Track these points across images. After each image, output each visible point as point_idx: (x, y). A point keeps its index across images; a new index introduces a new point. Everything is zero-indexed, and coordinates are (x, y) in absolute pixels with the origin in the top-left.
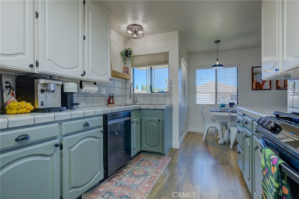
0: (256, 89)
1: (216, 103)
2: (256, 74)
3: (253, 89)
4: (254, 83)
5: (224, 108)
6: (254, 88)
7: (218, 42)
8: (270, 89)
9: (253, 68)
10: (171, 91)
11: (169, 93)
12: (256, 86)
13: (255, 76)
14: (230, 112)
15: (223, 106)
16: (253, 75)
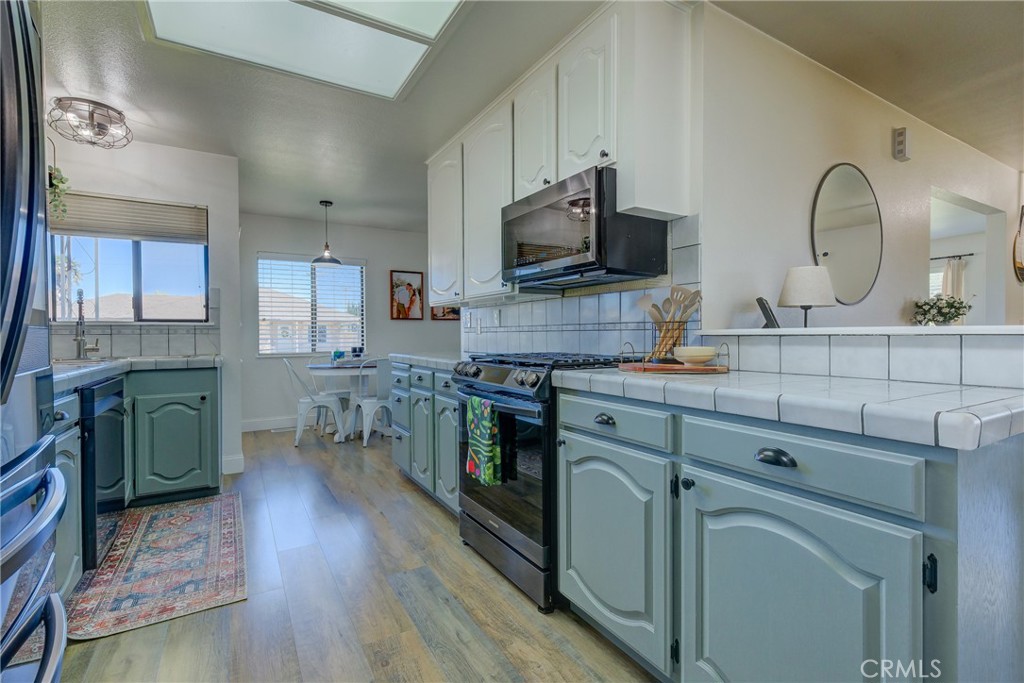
0: (398, 318)
1: (314, 350)
2: (398, 286)
3: (392, 318)
4: (395, 304)
5: (341, 360)
6: (395, 316)
7: (326, 203)
8: (421, 319)
9: (392, 271)
10: (218, 318)
11: (210, 323)
12: (399, 312)
13: (395, 290)
14: (364, 367)
15: (339, 355)
16: (392, 287)
